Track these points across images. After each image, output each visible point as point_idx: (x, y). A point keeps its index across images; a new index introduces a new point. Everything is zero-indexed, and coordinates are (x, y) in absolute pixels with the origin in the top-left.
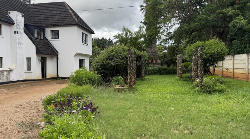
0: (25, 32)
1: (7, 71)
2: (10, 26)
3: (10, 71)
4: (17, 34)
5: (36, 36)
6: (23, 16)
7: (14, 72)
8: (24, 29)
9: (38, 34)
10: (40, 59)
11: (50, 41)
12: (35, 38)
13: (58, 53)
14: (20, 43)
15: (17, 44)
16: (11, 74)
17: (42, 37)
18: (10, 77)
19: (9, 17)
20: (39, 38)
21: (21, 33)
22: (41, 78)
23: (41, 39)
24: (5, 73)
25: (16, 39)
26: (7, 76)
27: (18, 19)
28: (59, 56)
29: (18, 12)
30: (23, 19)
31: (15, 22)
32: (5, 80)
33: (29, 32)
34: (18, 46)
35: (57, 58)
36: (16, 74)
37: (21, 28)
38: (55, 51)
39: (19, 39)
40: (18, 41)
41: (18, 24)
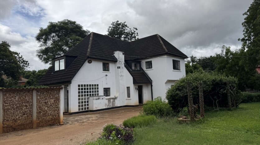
0: (125, 66)
1: (113, 98)
2: (115, 63)
3: (115, 98)
4: (119, 69)
5: (133, 68)
6: (123, 54)
7: (118, 99)
8: (124, 64)
9: (135, 66)
10: (137, 87)
11: (146, 71)
12: (133, 70)
13: (152, 81)
14: (121, 76)
15: (120, 77)
16: (116, 101)
17: (138, 68)
18: (115, 103)
19: (114, 56)
20: (136, 70)
21: (122, 68)
22: (138, 104)
23: (137, 70)
24: (112, 100)
25: (119, 73)
26: (113, 103)
27: (120, 57)
28: (153, 84)
29: (119, 52)
30: (123, 56)
31: (118, 60)
32: (111, 106)
33: (129, 66)
34: (120, 78)
35: (152, 86)
36: (119, 100)
37: (122, 63)
38: (149, 79)
39: (121, 72)
40: (120, 74)
41: (120, 60)
